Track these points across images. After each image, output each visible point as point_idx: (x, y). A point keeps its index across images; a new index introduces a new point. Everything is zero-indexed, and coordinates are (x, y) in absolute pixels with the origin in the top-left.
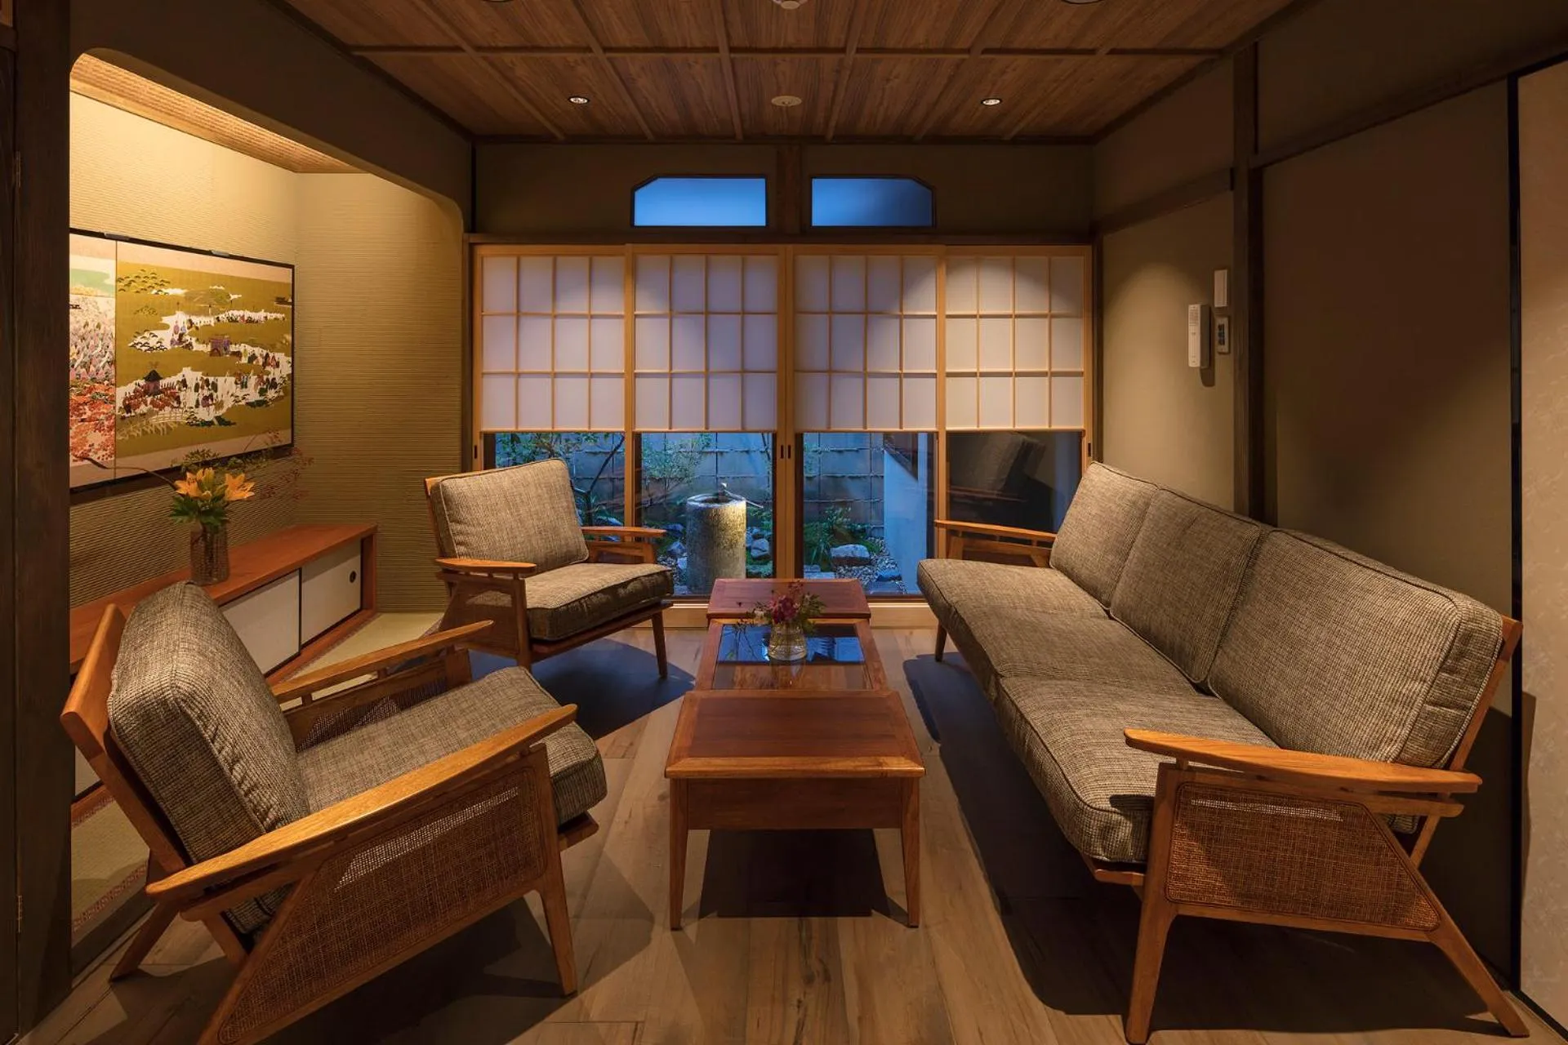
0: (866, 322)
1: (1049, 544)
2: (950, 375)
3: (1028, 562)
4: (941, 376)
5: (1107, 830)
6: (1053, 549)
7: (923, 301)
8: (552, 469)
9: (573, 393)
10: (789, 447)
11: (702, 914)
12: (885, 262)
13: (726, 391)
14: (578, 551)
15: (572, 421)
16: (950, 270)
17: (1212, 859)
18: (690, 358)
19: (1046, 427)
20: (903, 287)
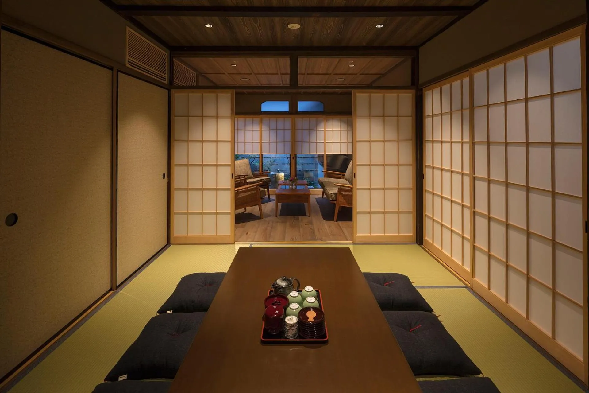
0: (309, 132)
1: (344, 175)
2: (327, 142)
3: (340, 178)
4: (325, 143)
5: (332, 196)
6: (345, 176)
7: (321, 127)
8: (246, 161)
9: (249, 146)
10: (294, 157)
11: (280, 216)
12: (313, 119)
13: (281, 145)
14: (252, 177)
15: (249, 152)
16: (327, 120)
17: (344, 199)
18: (273, 139)
19: (347, 153)
20: (317, 125)
